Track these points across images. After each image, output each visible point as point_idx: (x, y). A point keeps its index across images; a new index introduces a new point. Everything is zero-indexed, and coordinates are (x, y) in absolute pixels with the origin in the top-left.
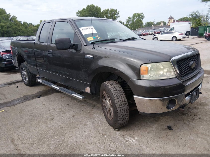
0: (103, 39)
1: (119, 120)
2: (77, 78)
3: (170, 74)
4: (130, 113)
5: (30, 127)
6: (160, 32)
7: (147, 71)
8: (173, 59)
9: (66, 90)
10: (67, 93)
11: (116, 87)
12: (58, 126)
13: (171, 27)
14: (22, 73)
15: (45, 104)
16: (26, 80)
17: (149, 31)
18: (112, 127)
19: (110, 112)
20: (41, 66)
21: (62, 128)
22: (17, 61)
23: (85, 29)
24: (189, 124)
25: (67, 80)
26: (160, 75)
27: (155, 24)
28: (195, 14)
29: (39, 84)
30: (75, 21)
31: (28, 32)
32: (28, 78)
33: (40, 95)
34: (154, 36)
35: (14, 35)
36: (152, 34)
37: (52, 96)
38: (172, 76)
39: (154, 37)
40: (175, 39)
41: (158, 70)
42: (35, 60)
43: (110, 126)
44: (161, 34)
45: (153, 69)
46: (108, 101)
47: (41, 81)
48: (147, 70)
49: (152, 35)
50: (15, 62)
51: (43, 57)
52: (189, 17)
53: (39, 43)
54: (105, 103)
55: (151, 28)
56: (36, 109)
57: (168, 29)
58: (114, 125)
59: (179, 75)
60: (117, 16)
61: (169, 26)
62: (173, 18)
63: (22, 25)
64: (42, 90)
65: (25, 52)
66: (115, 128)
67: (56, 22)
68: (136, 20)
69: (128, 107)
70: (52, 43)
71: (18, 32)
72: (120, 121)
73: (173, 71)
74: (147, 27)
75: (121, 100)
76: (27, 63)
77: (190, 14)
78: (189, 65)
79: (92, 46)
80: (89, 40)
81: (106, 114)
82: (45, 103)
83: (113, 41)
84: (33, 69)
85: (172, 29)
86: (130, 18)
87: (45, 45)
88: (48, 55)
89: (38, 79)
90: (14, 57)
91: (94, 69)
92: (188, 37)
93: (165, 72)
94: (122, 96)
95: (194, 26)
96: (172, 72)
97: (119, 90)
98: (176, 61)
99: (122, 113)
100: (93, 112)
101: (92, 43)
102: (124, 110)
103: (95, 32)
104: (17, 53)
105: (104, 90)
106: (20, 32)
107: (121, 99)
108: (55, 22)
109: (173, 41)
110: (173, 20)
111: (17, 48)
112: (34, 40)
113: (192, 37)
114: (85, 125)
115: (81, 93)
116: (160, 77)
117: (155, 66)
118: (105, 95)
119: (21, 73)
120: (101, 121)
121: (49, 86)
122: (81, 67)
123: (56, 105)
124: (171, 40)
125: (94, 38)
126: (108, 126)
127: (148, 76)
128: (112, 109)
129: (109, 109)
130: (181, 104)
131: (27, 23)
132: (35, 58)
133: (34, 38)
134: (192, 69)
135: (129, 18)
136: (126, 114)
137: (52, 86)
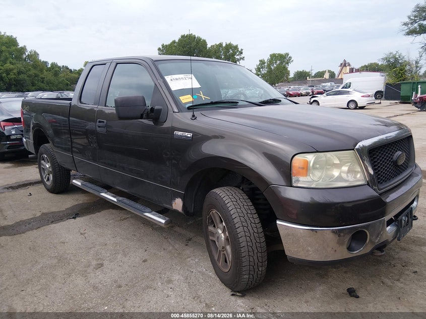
0: (214, 101)
1: (244, 273)
2: (155, 180)
3: (355, 177)
4: (269, 260)
5: (52, 283)
6: (324, 90)
7: (306, 169)
8: (361, 145)
9: (132, 203)
10: (132, 211)
11: (238, 200)
12: (110, 283)
13: (345, 82)
14: (42, 166)
15: (85, 233)
16: (48, 180)
17: (302, 89)
18: (227, 289)
19: (224, 254)
20: (82, 151)
21: (120, 286)
22: (32, 141)
23: (177, 79)
24: (391, 284)
25: (134, 183)
26: (331, 178)
27: (313, 75)
28: (394, 57)
29: (76, 190)
30: (155, 62)
31: (60, 83)
32: (53, 176)
33: (75, 213)
34: (312, 98)
35: (30, 87)
36: (307, 94)
37: (101, 217)
38: (359, 181)
39: (312, 101)
40: (353, 105)
41: (328, 167)
42: (70, 139)
43: (223, 286)
44: (324, 95)
45: (318, 166)
46: (220, 232)
47: (80, 184)
48: (307, 167)
49: (307, 96)
50: (28, 142)
51: (87, 133)
52: (382, 63)
53: (80, 104)
54: (213, 234)
55: (306, 83)
56: (65, 244)
57: (339, 86)
58: (234, 285)
59: (373, 179)
60: (238, 57)
61: (342, 79)
62: (349, 65)
63: (49, 70)
64: (81, 202)
65: (50, 122)
66: (235, 291)
67: (117, 64)
68: (275, 66)
69: (264, 244)
70: (107, 106)
71: (40, 83)
72: (248, 277)
73: (359, 170)
74: (298, 82)
75: (251, 230)
76: (52, 146)
77: (385, 56)
78: (392, 158)
79: (189, 114)
80: (184, 102)
81: (216, 258)
82: (85, 231)
83: (233, 104)
84: (64, 158)
85: (348, 86)
86: (264, 63)
87: (92, 110)
88: (98, 129)
89: (75, 179)
90: (28, 131)
91: (194, 161)
92: (380, 103)
93: (344, 172)
94: (253, 221)
95: (391, 81)
96: (358, 172)
97: (245, 207)
98: (367, 149)
99: (251, 259)
100: (188, 252)
101: (189, 108)
102: (256, 251)
103: (196, 85)
104: (33, 123)
105: (213, 206)
106: (43, 82)
107: (250, 228)
108: (115, 64)
109: (349, 109)
110: (348, 68)
111: (33, 114)
112: (70, 99)
113: (388, 102)
114: (170, 281)
115: (162, 212)
116: (333, 181)
117: (324, 159)
118: (214, 217)
119: (40, 165)
120: (203, 274)
121: (96, 193)
122: (164, 156)
123: (109, 236)
124: (346, 106)
125: (195, 97)
126: (219, 286)
127: (308, 179)
128: (228, 248)
129: (223, 248)
130: (377, 241)
131: (59, 65)
132: (69, 136)
133: (71, 94)
134: (398, 166)
135: (262, 62)
136: (260, 261)
137: (103, 194)
